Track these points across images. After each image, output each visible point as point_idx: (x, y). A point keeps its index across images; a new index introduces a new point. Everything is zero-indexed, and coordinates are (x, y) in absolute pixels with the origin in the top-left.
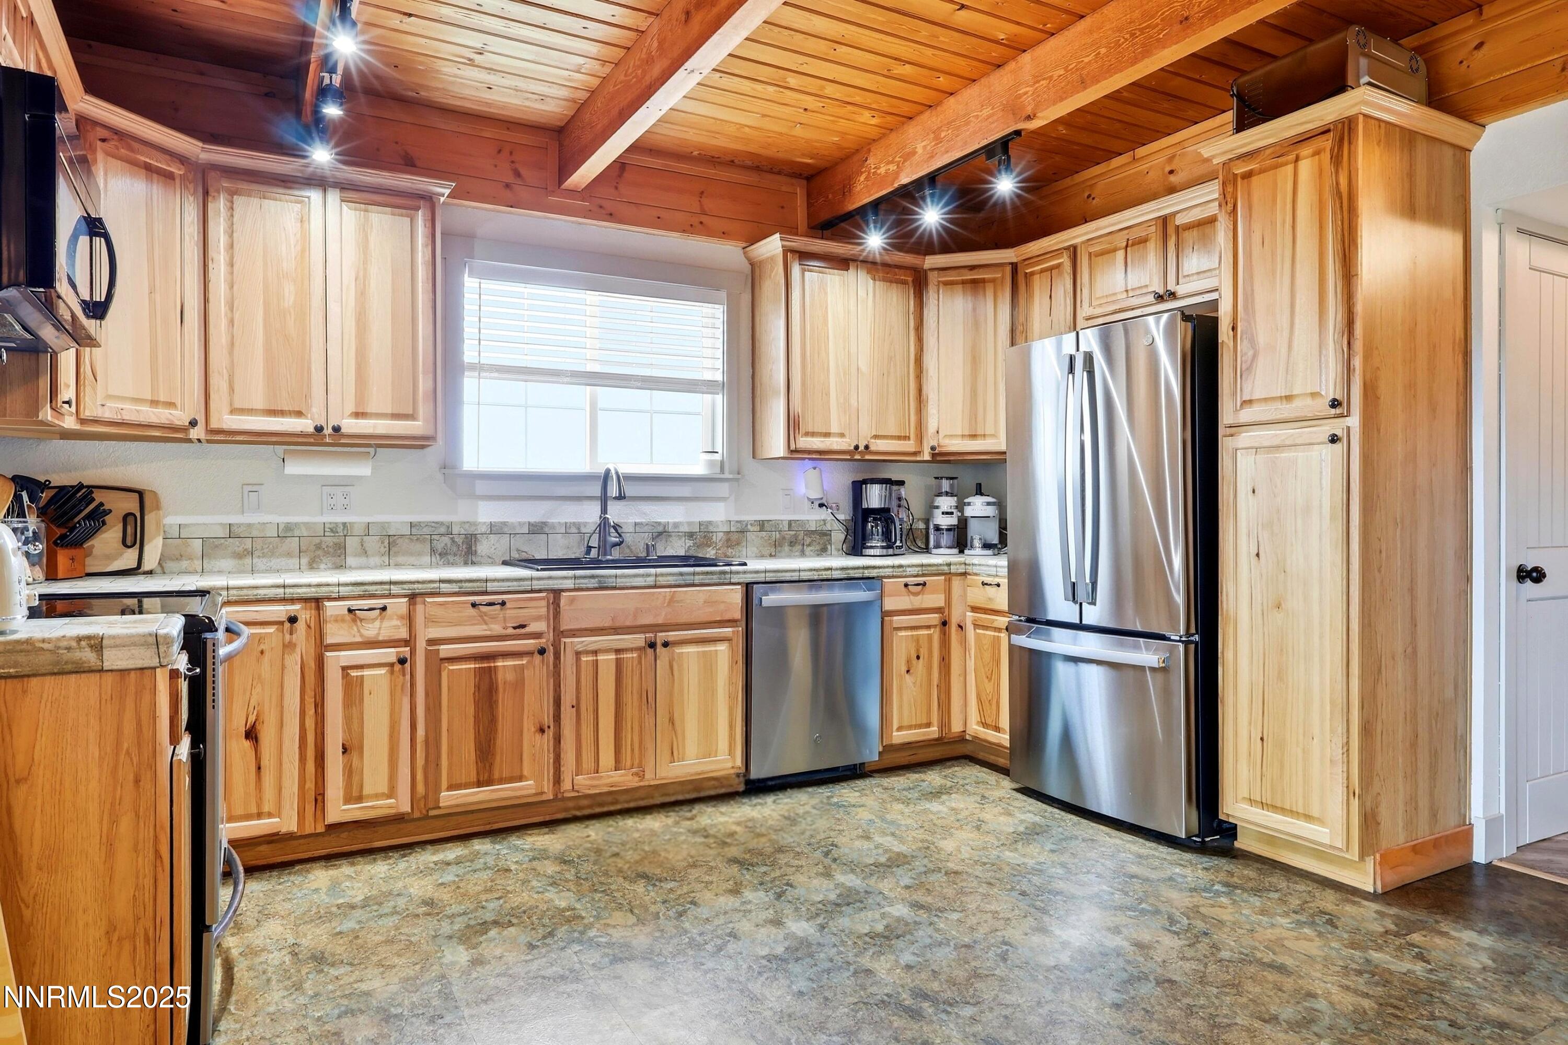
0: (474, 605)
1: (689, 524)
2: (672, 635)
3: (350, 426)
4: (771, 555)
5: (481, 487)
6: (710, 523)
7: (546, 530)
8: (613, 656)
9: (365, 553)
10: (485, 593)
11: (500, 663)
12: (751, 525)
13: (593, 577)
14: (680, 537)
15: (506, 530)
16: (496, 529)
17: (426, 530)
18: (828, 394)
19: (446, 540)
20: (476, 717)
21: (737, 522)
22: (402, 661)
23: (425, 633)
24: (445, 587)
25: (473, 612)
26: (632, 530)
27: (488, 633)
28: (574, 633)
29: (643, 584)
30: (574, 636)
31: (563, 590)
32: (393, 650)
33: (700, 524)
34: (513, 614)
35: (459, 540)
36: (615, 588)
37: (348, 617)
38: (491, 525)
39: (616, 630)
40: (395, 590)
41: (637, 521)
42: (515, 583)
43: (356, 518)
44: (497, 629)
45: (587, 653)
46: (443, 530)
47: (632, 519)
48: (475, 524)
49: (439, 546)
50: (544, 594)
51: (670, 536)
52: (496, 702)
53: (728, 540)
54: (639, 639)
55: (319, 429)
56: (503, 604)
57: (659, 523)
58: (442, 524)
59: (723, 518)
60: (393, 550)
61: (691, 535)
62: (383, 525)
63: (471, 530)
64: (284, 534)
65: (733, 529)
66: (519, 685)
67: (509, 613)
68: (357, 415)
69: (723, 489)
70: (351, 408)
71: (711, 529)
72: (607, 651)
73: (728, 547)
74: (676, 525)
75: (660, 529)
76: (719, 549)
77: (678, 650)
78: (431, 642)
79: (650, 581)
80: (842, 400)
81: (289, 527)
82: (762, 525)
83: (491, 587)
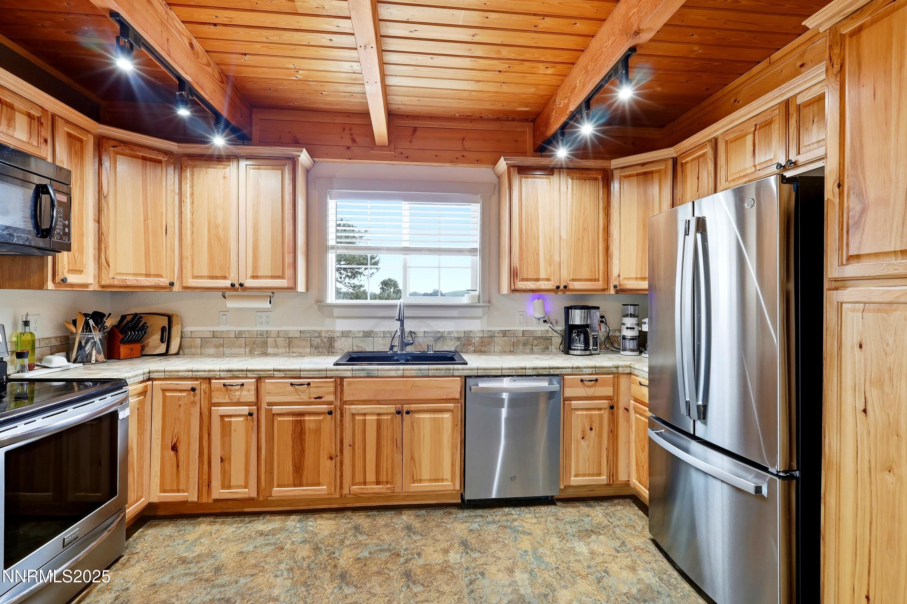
0: (292, 384)
1: (457, 332)
2: (413, 407)
3: (249, 283)
4: (510, 351)
5: (336, 312)
6: (471, 332)
7: (373, 335)
8: (375, 417)
9: (277, 346)
10: (300, 378)
11: (307, 418)
12: (498, 333)
13: (363, 370)
14: (452, 340)
15: (350, 335)
16: (345, 334)
17: (308, 335)
18: (538, 254)
19: (318, 340)
20: (293, 448)
21: (488, 331)
22: (251, 414)
23: (266, 399)
24: (277, 374)
25: (291, 388)
26: (422, 335)
27: (300, 400)
28: (352, 403)
29: (395, 375)
30: (352, 404)
31: (345, 377)
32: (247, 407)
33: (464, 332)
34: (314, 392)
35: (325, 340)
36: (378, 377)
37: (224, 389)
38: (343, 332)
39: (379, 402)
40: (249, 374)
41: (426, 330)
42: (317, 373)
43: (273, 328)
44: (305, 398)
45: (360, 414)
46: (317, 335)
47: (422, 330)
48: (334, 332)
49: (315, 343)
50: (333, 380)
51: (446, 339)
52: (304, 440)
53: (482, 342)
54: (392, 408)
55: (233, 285)
56: (309, 384)
57: (439, 332)
58: (316, 331)
59: (479, 329)
60: (291, 345)
61: (458, 339)
62: (286, 332)
63: (332, 335)
64: (239, 335)
65: (485, 335)
66: (318, 431)
67: (312, 390)
68: (254, 277)
69: (479, 312)
70: (250, 274)
71: (471, 335)
72: (372, 414)
73: (482, 346)
74: (449, 333)
75: (439, 335)
76: (476, 347)
77: (417, 416)
78: (270, 404)
79: (400, 373)
80: (548, 258)
81: (240, 332)
82: (504, 333)
83: (303, 374)
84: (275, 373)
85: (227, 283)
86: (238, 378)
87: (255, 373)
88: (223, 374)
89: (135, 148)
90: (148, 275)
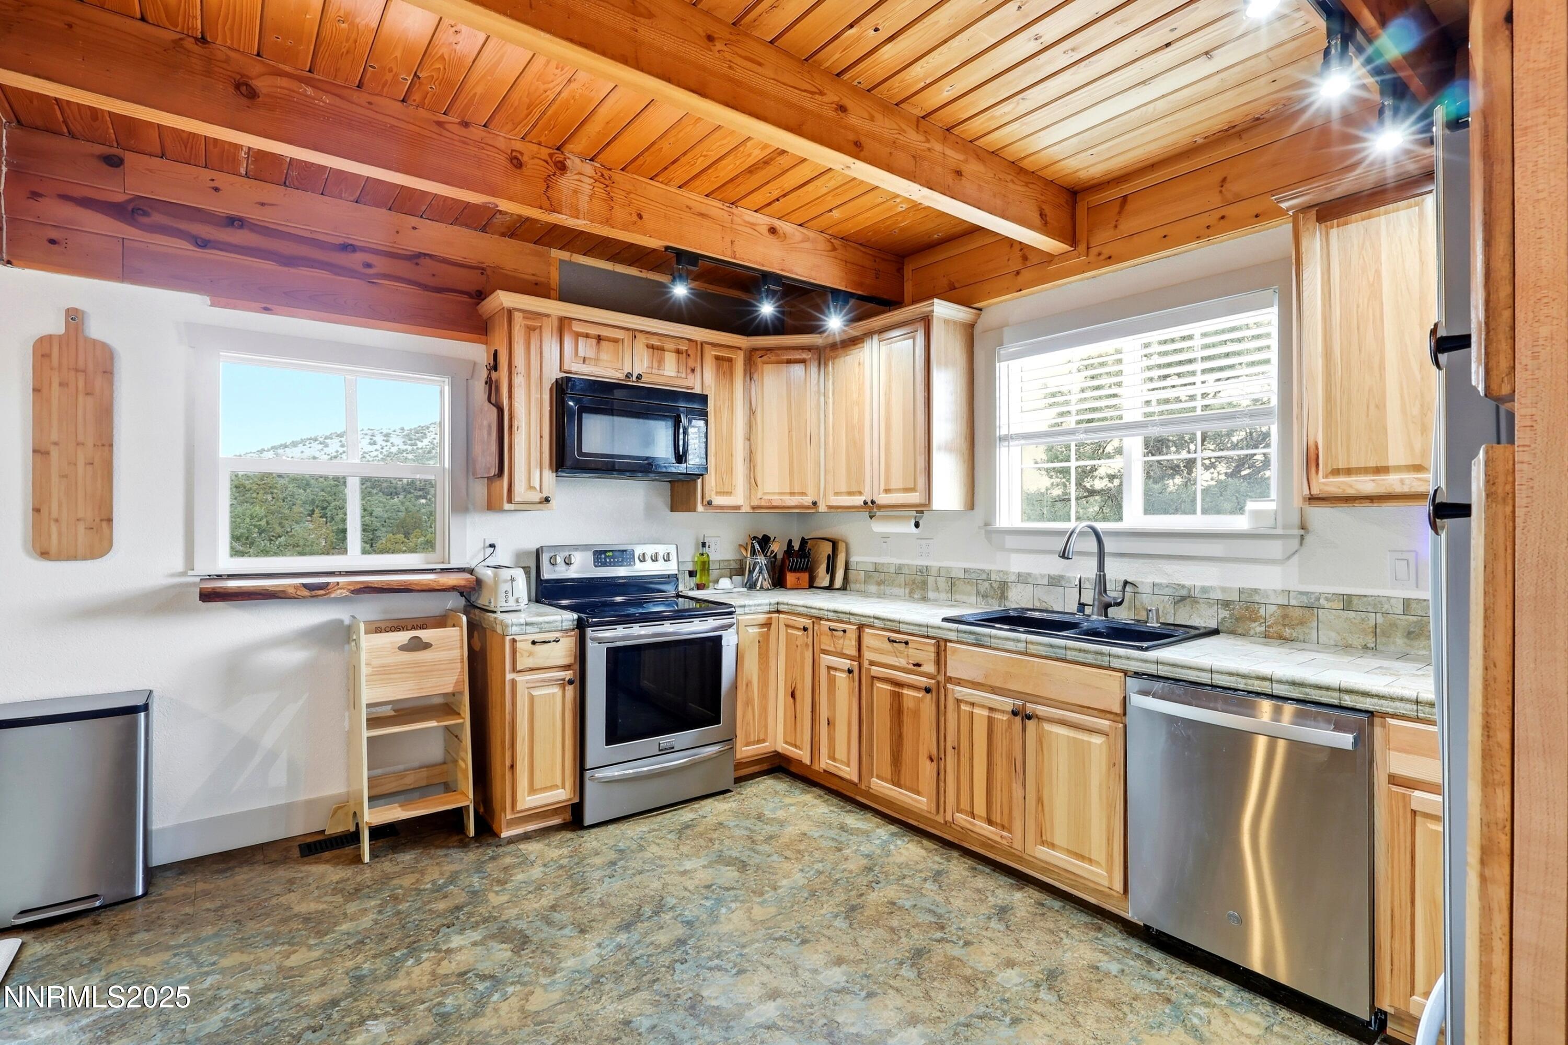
0: (891, 641)
1: (1224, 590)
2: (1041, 710)
3: (882, 499)
4: (1365, 647)
5: (1010, 542)
6: (1256, 591)
7: (1063, 583)
8: (986, 713)
9: (937, 589)
10: (899, 632)
11: (905, 691)
12: (1327, 599)
13: (971, 633)
14: (1210, 605)
15: (1030, 580)
16: (1023, 578)
17: (974, 576)
19: (986, 584)
20: (891, 729)
21: (1301, 593)
22: (850, 671)
23: (868, 655)
24: (878, 623)
25: (888, 646)
26: (1149, 590)
27: (897, 664)
28: (959, 682)
29: (1015, 649)
30: (959, 684)
31: (950, 641)
32: (848, 661)
33: (1240, 591)
34: (914, 654)
35: (995, 585)
36: (990, 647)
37: (829, 633)
38: (1019, 575)
39: (994, 690)
40: (853, 619)
41: (1157, 581)
42: (916, 628)
43: (934, 563)
44: (902, 662)
45: (966, 702)
46: (984, 576)
47: (1150, 579)
48: (1006, 573)
49: (982, 589)
50: (933, 641)
51: (1197, 602)
52: (903, 721)
53: (1285, 617)
54: (1008, 703)
55: (865, 503)
56: (907, 643)
57: (1183, 587)
58: (983, 571)
59: (1279, 586)
60: (954, 588)
61: (1226, 604)
62: (948, 569)
63: (1004, 578)
64: (899, 570)
65: (1293, 602)
66: (916, 713)
67: (911, 651)
68: (887, 491)
69: (1275, 549)
70: (882, 487)
71: (1257, 598)
72: (983, 706)
73: (1284, 625)
74: (1204, 590)
75: (1184, 593)
76: (1269, 626)
77: (1047, 727)
78: (872, 663)
79: (1021, 647)
81: (900, 567)
82: (1347, 602)
83: (903, 628)
84: (876, 621)
85: (858, 501)
86: (842, 622)
87: (857, 618)
88: (831, 615)
89: (779, 352)
90: (792, 494)
